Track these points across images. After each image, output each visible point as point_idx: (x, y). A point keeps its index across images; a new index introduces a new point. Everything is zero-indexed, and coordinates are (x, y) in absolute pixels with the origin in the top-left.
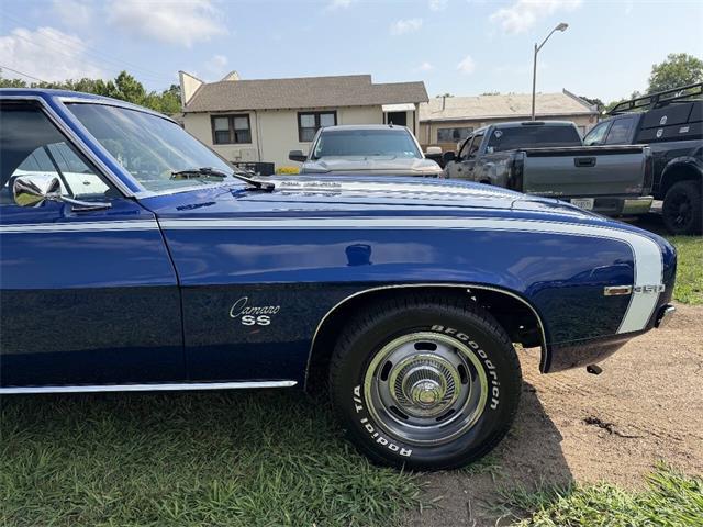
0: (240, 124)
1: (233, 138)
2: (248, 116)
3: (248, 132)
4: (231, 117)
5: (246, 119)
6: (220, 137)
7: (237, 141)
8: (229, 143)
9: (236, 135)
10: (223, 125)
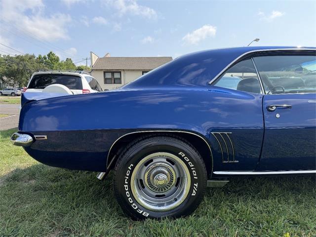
0: (117, 76)
1: (113, 81)
2: (120, 72)
3: (120, 79)
4: (113, 72)
5: (119, 74)
6: (107, 81)
7: (115, 83)
8: (111, 83)
9: (114, 80)
10: (109, 76)
